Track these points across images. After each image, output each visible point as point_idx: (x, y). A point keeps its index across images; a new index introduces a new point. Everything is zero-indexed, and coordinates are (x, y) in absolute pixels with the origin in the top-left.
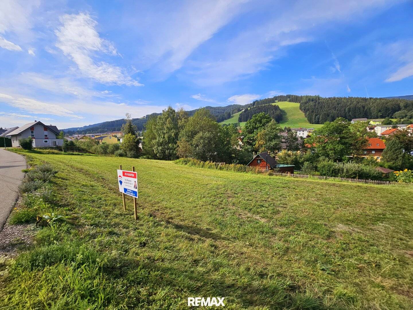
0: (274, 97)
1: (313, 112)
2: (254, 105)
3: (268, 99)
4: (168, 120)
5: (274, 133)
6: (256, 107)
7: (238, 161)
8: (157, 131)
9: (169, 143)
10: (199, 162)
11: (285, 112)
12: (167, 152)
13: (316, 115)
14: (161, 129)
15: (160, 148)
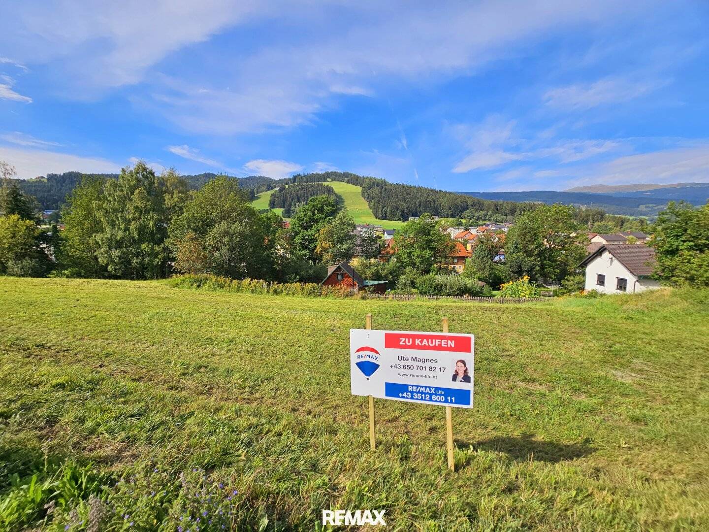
0: (326, 173)
1: (379, 201)
2: (294, 181)
3: (317, 174)
4: (137, 191)
5: (346, 230)
6: (298, 186)
7: (298, 277)
8: (107, 212)
9: (141, 240)
10: (228, 282)
11: (342, 199)
12: (135, 261)
13: (383, 208)
14: (115, 211)
15: (116, 253)
